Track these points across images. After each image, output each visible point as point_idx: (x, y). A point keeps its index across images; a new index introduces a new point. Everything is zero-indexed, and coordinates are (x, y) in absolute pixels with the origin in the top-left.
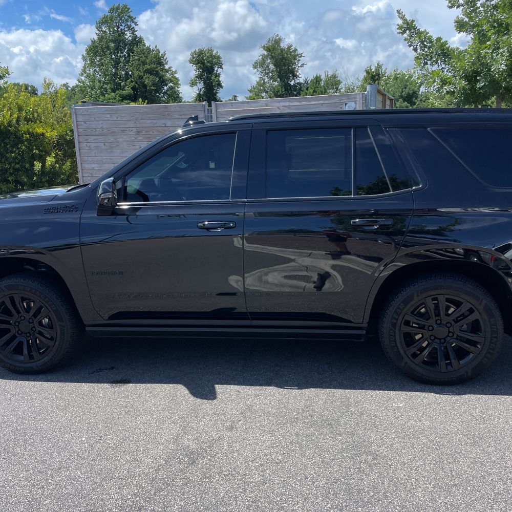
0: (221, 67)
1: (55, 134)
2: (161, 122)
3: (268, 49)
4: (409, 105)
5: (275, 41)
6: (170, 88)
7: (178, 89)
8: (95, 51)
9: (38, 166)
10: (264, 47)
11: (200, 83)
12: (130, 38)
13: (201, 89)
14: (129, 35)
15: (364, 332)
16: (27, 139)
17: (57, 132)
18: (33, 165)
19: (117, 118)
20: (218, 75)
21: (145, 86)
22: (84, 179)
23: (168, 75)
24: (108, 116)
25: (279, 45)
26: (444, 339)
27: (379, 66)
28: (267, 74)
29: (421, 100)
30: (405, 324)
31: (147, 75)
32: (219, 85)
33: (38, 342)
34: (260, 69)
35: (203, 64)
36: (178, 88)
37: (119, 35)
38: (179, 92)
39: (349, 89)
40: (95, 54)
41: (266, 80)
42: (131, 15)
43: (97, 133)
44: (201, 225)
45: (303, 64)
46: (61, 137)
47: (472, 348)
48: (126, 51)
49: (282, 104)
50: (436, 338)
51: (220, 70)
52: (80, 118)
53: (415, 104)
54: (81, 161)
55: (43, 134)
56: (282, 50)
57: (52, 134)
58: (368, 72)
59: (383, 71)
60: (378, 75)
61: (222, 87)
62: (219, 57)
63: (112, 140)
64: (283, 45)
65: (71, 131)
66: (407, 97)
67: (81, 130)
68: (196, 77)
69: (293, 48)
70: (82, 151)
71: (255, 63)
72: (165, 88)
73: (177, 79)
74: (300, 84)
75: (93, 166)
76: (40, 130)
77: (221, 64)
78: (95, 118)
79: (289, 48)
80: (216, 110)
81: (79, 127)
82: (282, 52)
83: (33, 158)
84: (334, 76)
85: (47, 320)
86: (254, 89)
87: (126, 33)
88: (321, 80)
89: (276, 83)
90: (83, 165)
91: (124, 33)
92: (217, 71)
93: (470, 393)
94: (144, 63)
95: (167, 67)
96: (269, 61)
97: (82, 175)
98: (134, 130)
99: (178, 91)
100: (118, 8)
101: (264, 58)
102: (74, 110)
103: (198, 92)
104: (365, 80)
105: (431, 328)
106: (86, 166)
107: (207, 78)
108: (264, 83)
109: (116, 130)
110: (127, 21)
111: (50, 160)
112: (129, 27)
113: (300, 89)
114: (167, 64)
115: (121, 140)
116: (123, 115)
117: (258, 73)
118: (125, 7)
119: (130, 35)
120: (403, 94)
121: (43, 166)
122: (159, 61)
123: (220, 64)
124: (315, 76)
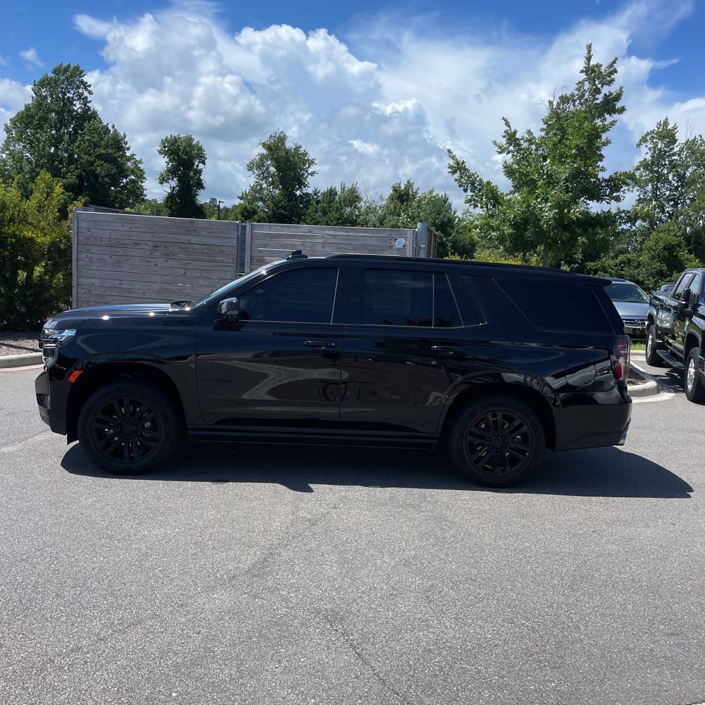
0: (204, 163)
1: (48, 239)
2: (184, 238)
3: (268, 147)
4: (443, 235)
5: (278, 138)
6: (130, 181)
7: (142, 184)
8: (27, 121)
9: (22, 275)
10: (264, 145)
11: (173, 179)
12: (79, 110)
13: (174, 188)
14: (78, 106)
15: (437, 441)
16: (12, 243)
17: (51, 238)
18: (17, 274)
19: (131, 228)
20: (200, 172)
21: (96, 176)
22: (79, 295)
23: (129, 164)
24: (120, 225)
25: (283, 144)
26: (500, 449)
27: (409, 185)
28: (266, 178)
29: (457, 231)
30: (470, 435)
31: (99, 162)
32: (200, 185)
33: (139, 444)
34: (257, 172)
35: (178, 156)
36: (142, 182)
37: (65, 105)
38: (142, 188)
39: (370, 209)
40: (27, 125)
41: (265, 186)
42: (85, 80)
43: (103, 243)
44: (305, 343)
45: (314, 172)
46: (54, 244)
47: (521, 456)
48: (72, 126)
49: (327, 232)
50: (493, 448)
51: (201, 166)
52: (82, 224)
53: (450, 235)
54: (77, 274)
55: (31, 239)
56: (287, 151)
57: (43, 240)
58: (395, 190)
59: (414, 191)
60: (407, 194)
61: (203, 188)
62: (200, 149)
63: (121, 253)
64: (289, 145)
65: (65, 238)
66: (440, 225)
67: (81, 238)
68: (168, 171)
69: (302, 150)
70: (80, 263)
71: (251, 163)
72: (125, 181)
73: (141, 171)
74: (307, 195)
75: (93, 281)
76: (29, 234)
77: (204, 157)
78: (102, 226)
79: (297, 149)
80: (252, 231)
81: (80, 234)
82: (287, 153)
83: (17, 266)
84: (353, 191)
85: (149, 423)
86: (247, 196)
87: (74, 102)
88: (336, 194)
89: (277, 191)
90: (80, 279)
91: (71, 103)
92: (197, 166)
93: (520, 492)
94: (96, 145)
95: (128, 154)
96: (269, 162)
97: (77, 290)
98: (150, 244)
99: (141, 186)
100: (66, 69)
101: (263, 157)
102: (76, 215)
103: (169, 191)
104: (391, 198)
105: (490, 439)
106: (83, 280)
107: (183, 173)
108: (261, 189)
109: (127, 242)
110: (78, 87)
111: (38, 270)
112: (80, 96)
113: (308, 202)
114: (128, 149)
115: (133, 254)
116: (138, 225)
117: (254, 176)
118: (77, 68)
119: (80, 106)
120: (436, 221)
121: (29, 277)
122: (118, 144)
123: (202, 157)
124: (329, 188)
